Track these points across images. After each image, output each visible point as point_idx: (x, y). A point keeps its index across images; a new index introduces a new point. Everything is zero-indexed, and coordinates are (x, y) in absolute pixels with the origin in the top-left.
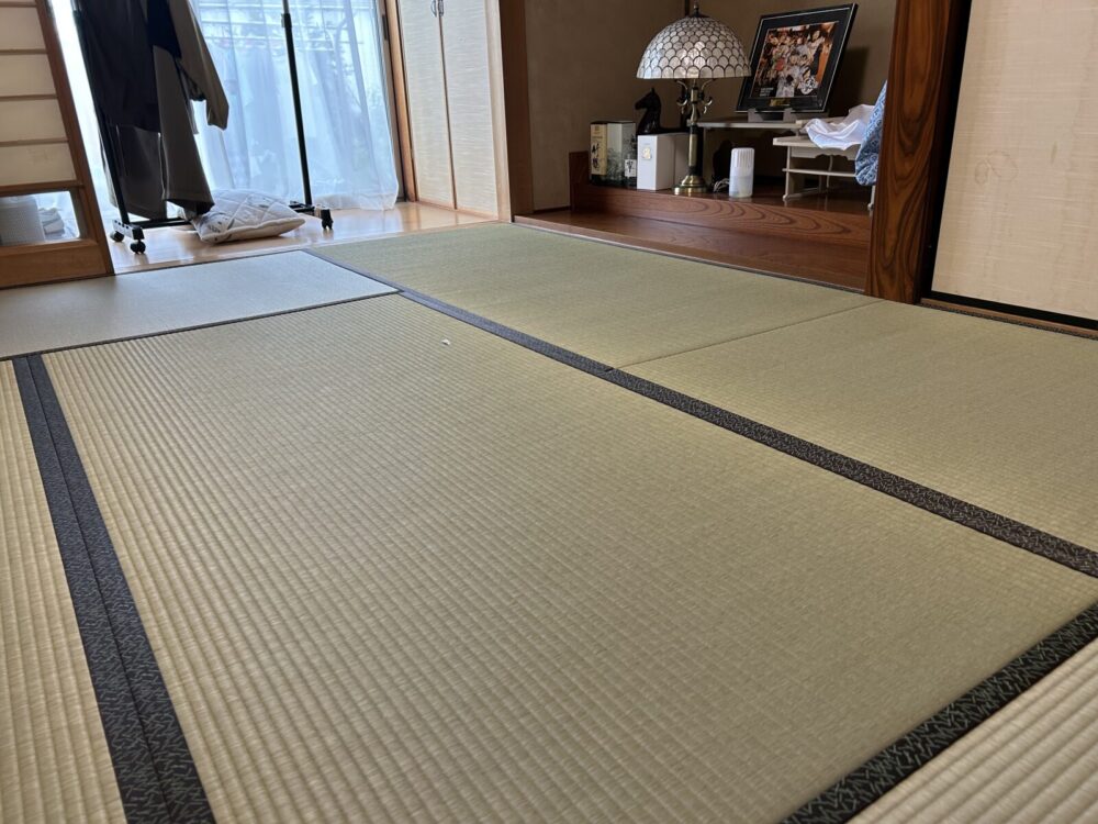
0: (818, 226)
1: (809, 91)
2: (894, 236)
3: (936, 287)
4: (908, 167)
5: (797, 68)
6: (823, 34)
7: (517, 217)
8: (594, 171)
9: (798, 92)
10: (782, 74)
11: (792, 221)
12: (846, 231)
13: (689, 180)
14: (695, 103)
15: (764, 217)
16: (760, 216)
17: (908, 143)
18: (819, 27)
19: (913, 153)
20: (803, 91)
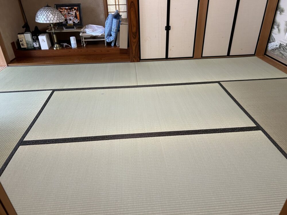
0: (102, 51)
1: (77, 22)
2: (134, 52)
3: (142, 58)
4: (135, 40)
5: (72, 17)
6: (75, 9)
7: (9, 65)
8: (22, 47)
9: (74, 22)
10: (67, 18)
11: (95, 51)
12: (108, 51)
13: (57, 45)
14: (53, 27)
15: (87, 51)
16: (86, 51)
17: (134, 37)
18: (73, 8)
19: (135, 38)
20: (75, 22)
